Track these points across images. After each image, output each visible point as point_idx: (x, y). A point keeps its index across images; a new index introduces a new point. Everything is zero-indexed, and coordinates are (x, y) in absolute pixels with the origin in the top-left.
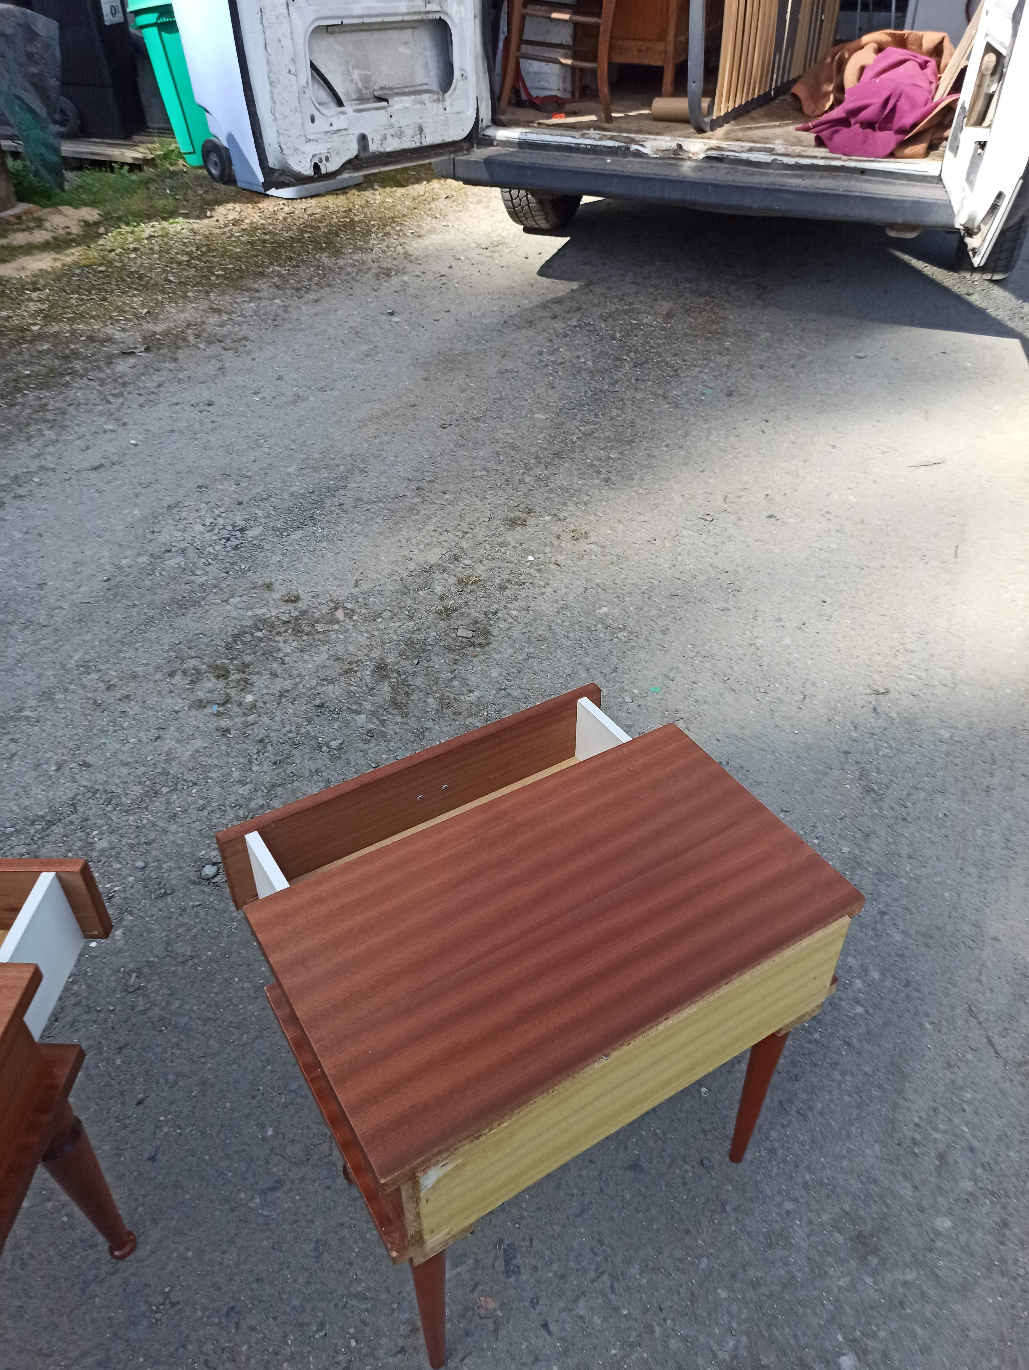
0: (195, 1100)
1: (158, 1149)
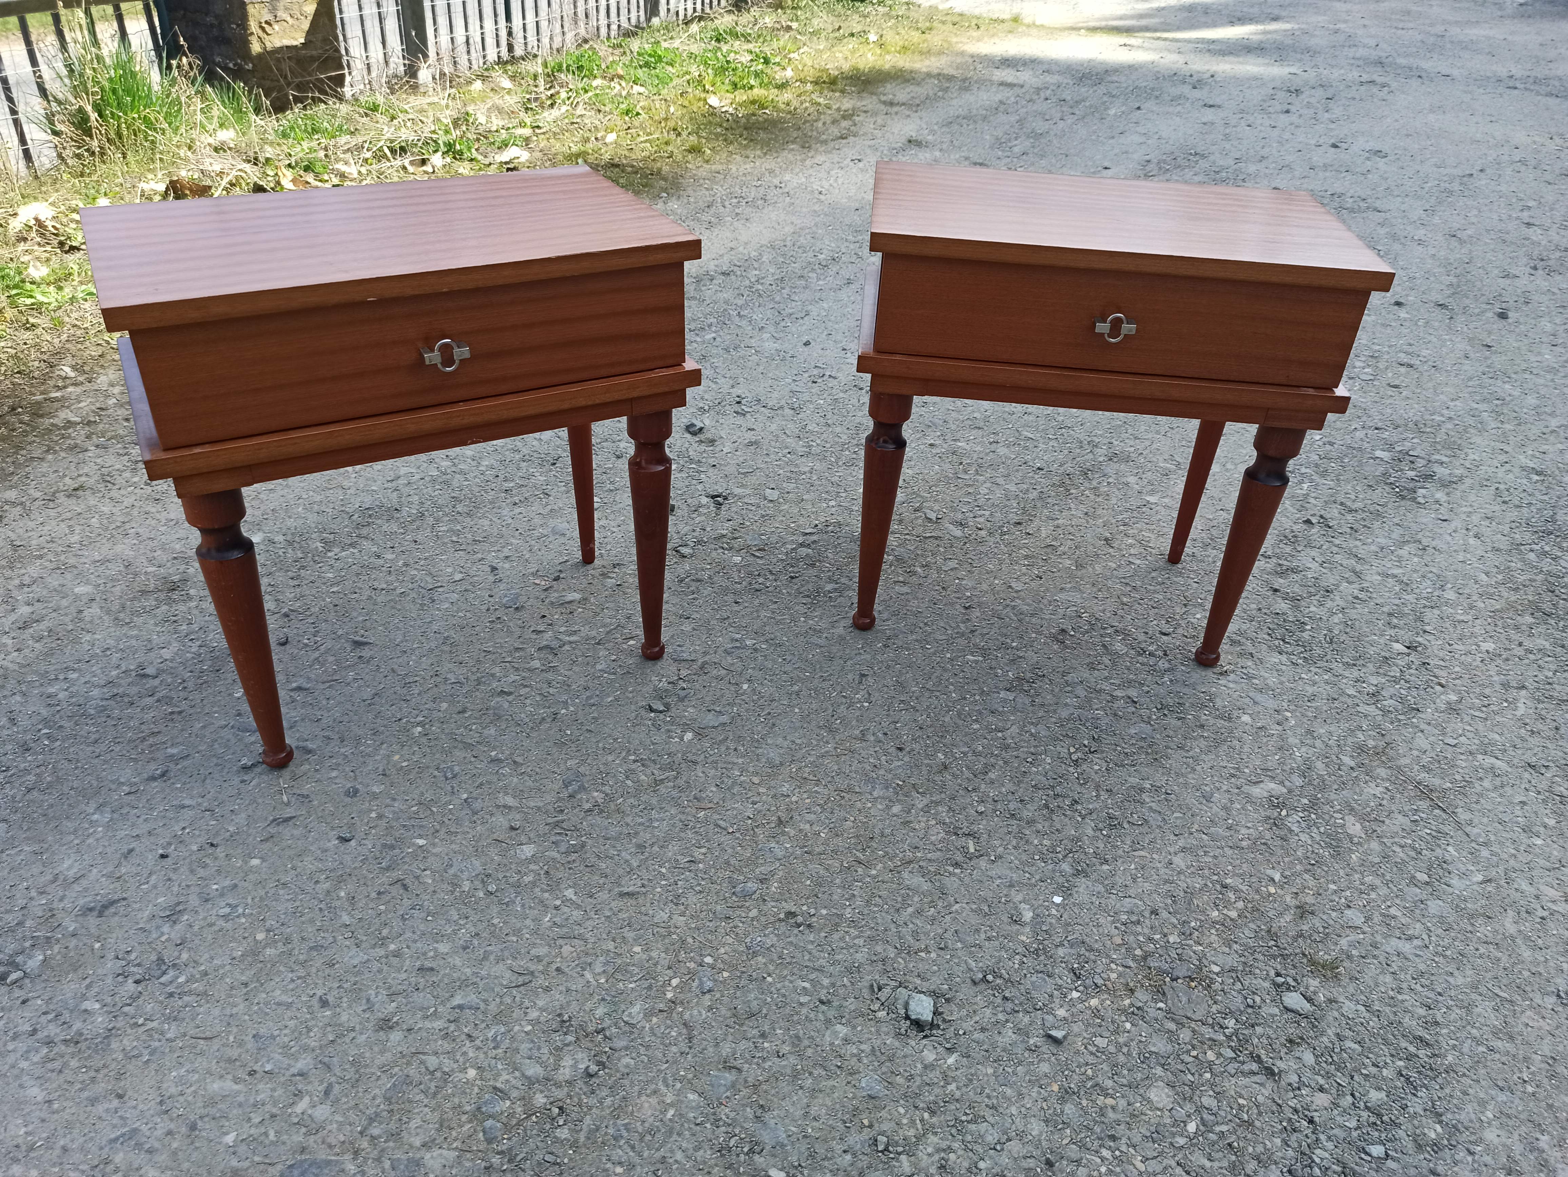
0: (836, 717)
1: (860, 683)
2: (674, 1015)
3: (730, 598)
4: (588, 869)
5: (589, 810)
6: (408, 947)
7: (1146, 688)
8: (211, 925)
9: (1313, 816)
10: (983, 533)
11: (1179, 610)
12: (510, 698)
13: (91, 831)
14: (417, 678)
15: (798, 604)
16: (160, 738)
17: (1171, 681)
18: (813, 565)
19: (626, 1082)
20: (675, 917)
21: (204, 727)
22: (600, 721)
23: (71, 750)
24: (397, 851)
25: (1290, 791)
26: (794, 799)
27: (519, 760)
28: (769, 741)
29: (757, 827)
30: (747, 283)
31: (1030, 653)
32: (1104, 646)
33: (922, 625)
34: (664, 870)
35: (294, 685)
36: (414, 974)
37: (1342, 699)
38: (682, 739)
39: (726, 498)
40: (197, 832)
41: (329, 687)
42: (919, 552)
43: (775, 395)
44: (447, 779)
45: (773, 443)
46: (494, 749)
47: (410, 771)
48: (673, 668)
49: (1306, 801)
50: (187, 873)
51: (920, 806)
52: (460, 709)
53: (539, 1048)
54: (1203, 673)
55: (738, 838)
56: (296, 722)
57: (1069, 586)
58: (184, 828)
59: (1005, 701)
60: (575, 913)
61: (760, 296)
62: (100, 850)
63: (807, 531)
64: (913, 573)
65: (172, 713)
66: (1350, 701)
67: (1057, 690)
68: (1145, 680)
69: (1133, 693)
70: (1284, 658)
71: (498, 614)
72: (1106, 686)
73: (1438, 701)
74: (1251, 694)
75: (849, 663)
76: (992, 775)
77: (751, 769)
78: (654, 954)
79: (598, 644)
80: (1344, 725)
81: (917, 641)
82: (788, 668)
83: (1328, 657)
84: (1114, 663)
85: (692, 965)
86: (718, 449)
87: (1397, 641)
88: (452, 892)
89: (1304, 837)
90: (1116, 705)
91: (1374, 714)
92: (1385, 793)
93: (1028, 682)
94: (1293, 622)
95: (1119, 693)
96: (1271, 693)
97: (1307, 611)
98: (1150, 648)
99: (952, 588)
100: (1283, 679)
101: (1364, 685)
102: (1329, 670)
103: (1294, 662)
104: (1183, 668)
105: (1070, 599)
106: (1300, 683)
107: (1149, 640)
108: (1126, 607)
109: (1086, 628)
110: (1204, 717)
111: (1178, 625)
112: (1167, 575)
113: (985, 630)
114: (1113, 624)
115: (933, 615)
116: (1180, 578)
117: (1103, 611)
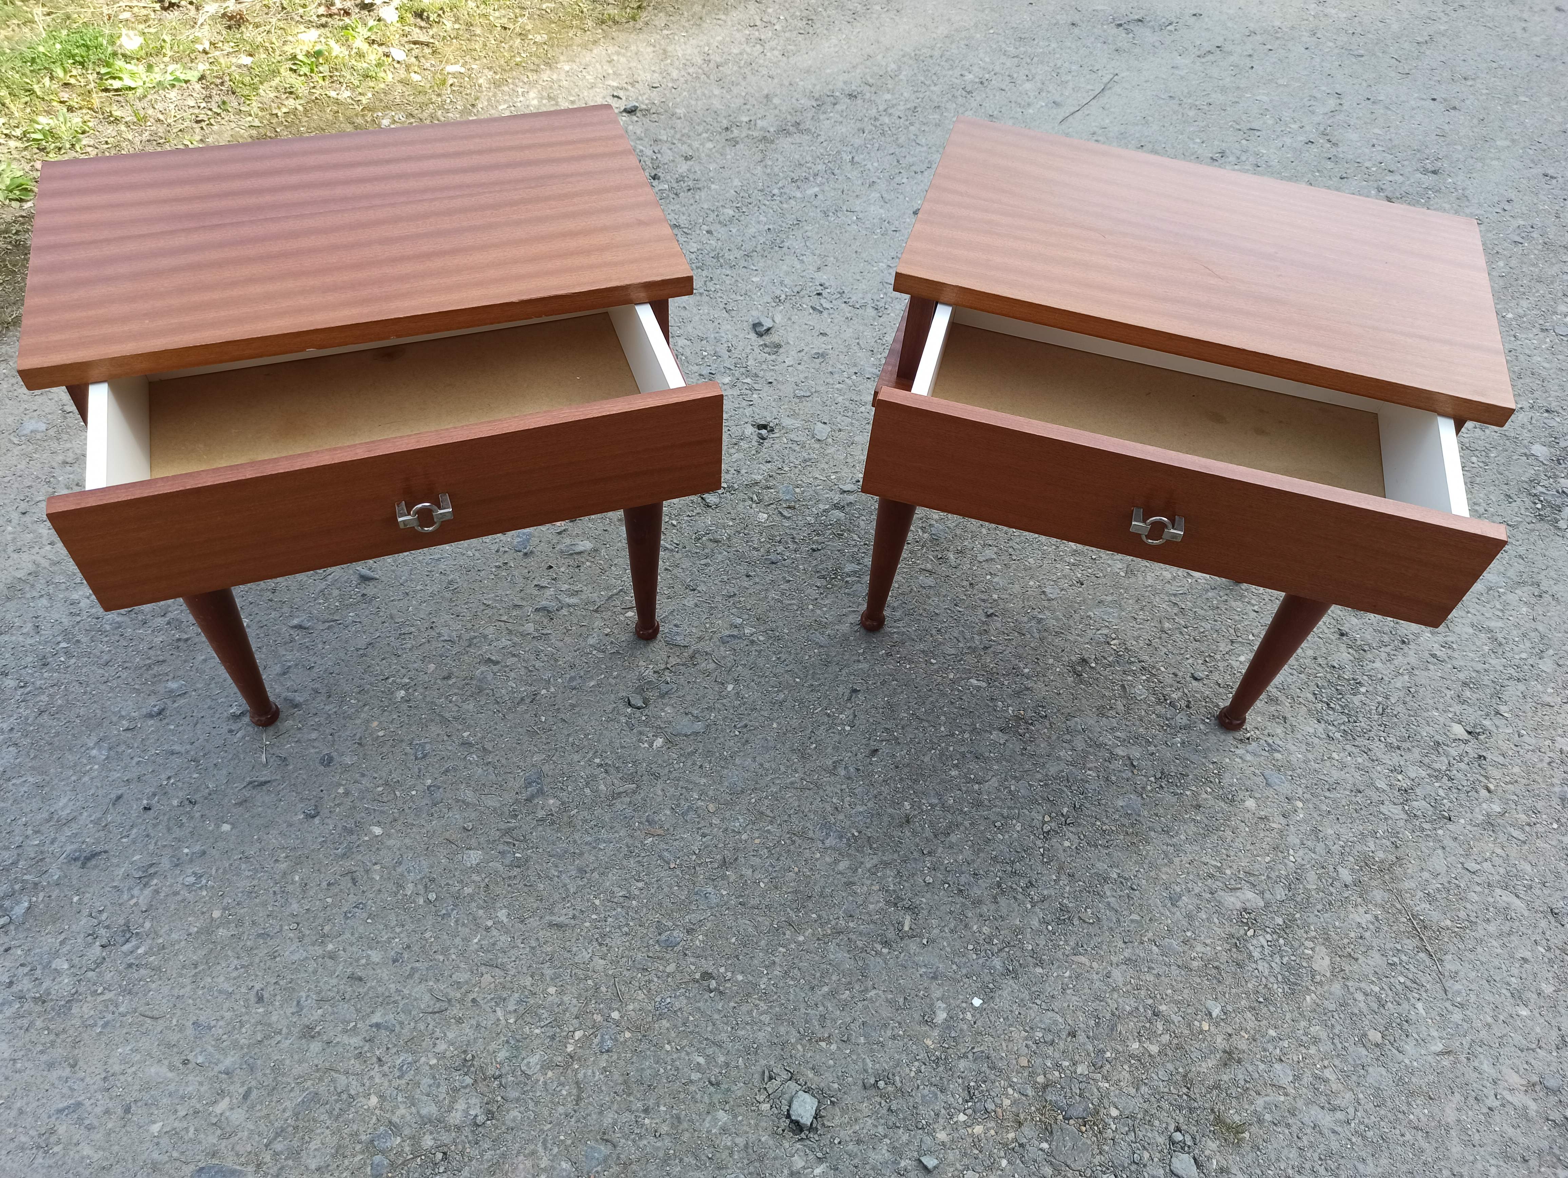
0: (813, 739)
1: (849, 699)
2: (569, 1071)
3: (742, 569)
4: (526, 889)
5: (542, 820)
6: (344, 950)
7: (1152, 749)
8: (176, 893)
9: (1281, 941)
11: (1224, 647)
12: (496, 668)
13: (88, 768)
14: (412, 629)
15: (811, 585)
16: (165, 668)
17: (1183, 743)
18: (840, 536)
19: (509, 1137)
20: (596, 959)
21: (205, 660)
22: (577, 709)
23: (84, 670)
24: (354, 837)
25: (1267, 905)
26: (744, 837)
27: (489, 746)
28: (737, 761)
29: (700, 865)
30: (873, 112)
31: (1040, 685)
32: (1123, 686)
33: (934, 632)
34: (597, 902)
35: (296, 622)
36: (344, 981)
37: (1368, 792)
38: (651, 746)
39: (772, 431)
40: (180, 784)
41: (329, 628)
42: (958, 532)
43: (863, 286)
44: (416, 759)
45: (842, 357)
46: (468, 728)
47: (384, 742)
48: (664, 654)
49: (1280, 921)
50: (165, 831)
51: (868, 866)
52: (446, 674)
53: (438, 1086)
54: (1223, 737)
55: (677, 876)
56: (289, 667)
57: (1109, 598)
58: (169, 778)
59: (994, 744)
60: (503, 938)
61: (883, 134)
62: (92, 791)
63: (846, 488)
64: (942, 560)
65: (179, 640)
66: (1375, 796)
67: (1054, 738)
68: (1154, 737)
69: (1136, 753)
70: (1321, 728)
71: (506, 558)
72: (1108, 739)
73: (1477, 810)
74: (1267, 772)
75: (844, 672)
76: (953, 838)
77: (711, 793)
78: (566, 999)
79: (596, 611)
80: (1358, 827)
81: (923, 652)
82: (780, 670)
83: (1372, 734)
84: (1128, 708)
85: (598, 1018)
86: (780, 359)
87: (1460, 722)
88: (396, 894)
89: (1263, 966)
90: (1112, 766)
91: (1397, 817)
92: (1373, 923)
93: (1026, 723)
94: (1348, 680)
95: (1120, 751)
96: (1290, 773)
97: (1369, 667)
98: (1174, 696)
99: (981, 586)
100: (1310, 756)
101: (1400, 777)
102: (1367, 751)
103: (1331, 734)
104: (1202, 727)
105: (1105, 617)
106: (1328, 764)
107: (1175, 684)
108: (1164, 636)
109: (1110, 659)
110: (1204, 796)
111: (1216, 668)
112: (1225, 597)
113: (1000, 647)
114: (1142, 658)
115: (950, 619)
116: (1239, 603)
117: (1137, 639)
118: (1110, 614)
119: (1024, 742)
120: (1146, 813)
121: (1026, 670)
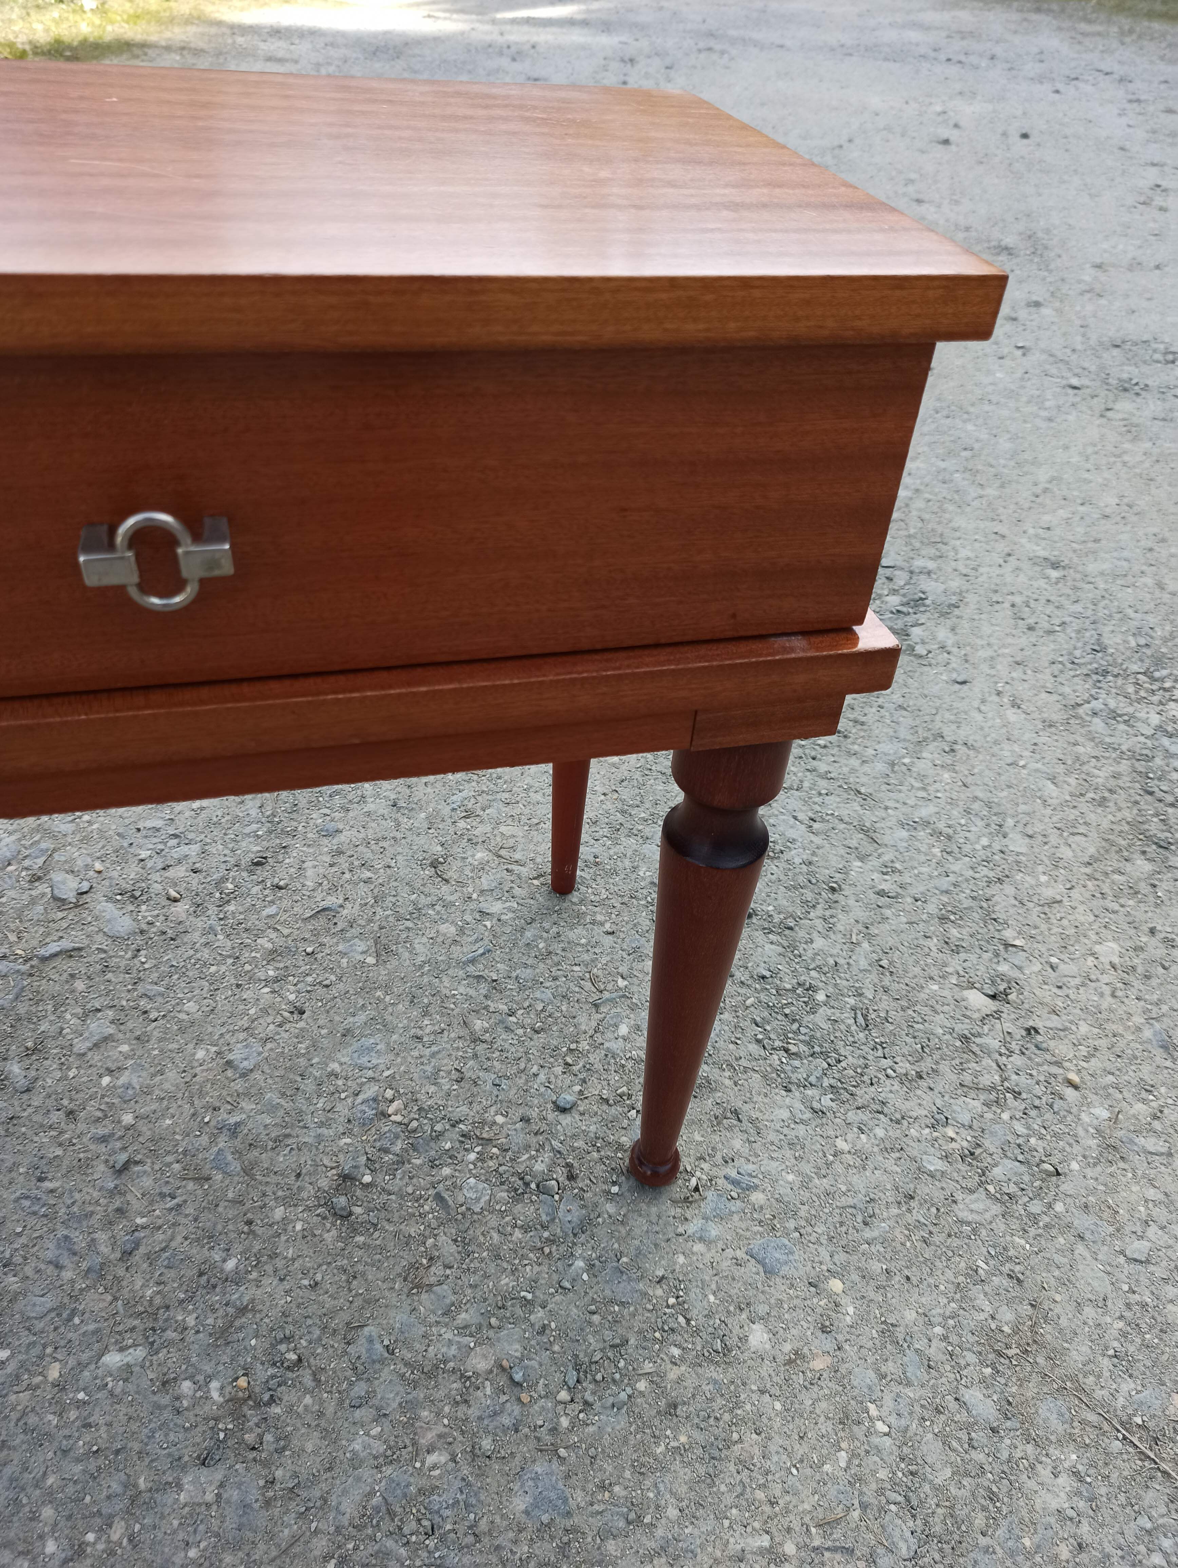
7: (539, 1316)
10: (181, 909)
11: (586, 1022)
17: (590, 1267)
31: (270, 1283)
32: (439, 1198)
37: (922, 1191)
42: (22, 1008)
54: (654, 1210)
57: (362, 1018)
66: (936, 1193)
67: (330, 1409)
68: (533, 1284)
69: (511, 1345)
70: (795, 1100)
72: (446, 1343)
73: (1081, 1132)
74: (756, 1244)
80: (945, 1277)
83: (872, 1071)
84: (462, 1242)
87: (971, 985)
90: (473, 1412)
91: (988, 1216)
92: (1078, 1493)
93: (258, 1405)
94: (794, 990)
95: (480, 1362)
96: (791, 1224)
97: (810, 953)
98: (539, 1167)
99: (92, 1109)
100: (807, 1168)
101: (950, 1132)
102: (880, 1108)
103: (816, 1105)
104: (610, 1208)
105: (364, 1060)
106: (839, 1168)
107: (533, 1140)
108: (481, 1048)
109: (398, 1147)
110: (673, 1373)
111: (588, 1069)
112: (555, 930)
113: (160, 1236)
114: (455, 1116)
115: (32, 1221)
116: (579, 930)
117: (434, 1078)
118: (369, 1050)
119: (265, 1464)
120: (579, 1496)
121: (231, 1265)
